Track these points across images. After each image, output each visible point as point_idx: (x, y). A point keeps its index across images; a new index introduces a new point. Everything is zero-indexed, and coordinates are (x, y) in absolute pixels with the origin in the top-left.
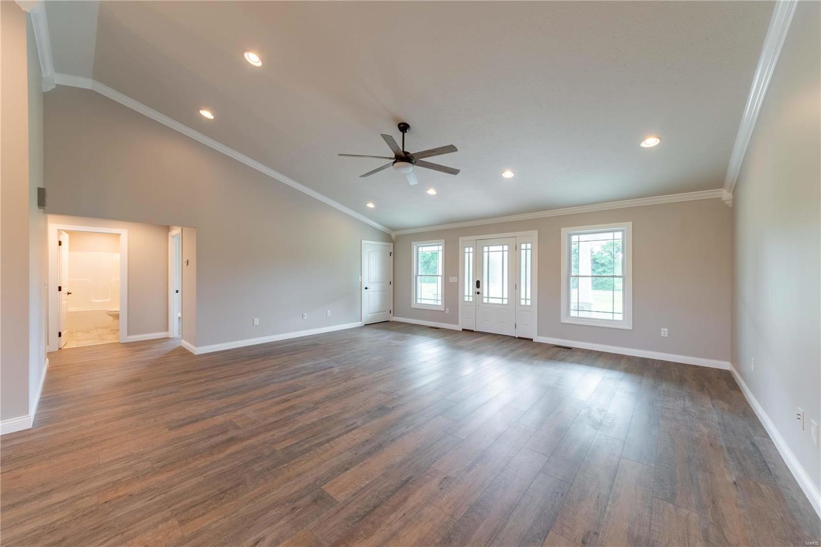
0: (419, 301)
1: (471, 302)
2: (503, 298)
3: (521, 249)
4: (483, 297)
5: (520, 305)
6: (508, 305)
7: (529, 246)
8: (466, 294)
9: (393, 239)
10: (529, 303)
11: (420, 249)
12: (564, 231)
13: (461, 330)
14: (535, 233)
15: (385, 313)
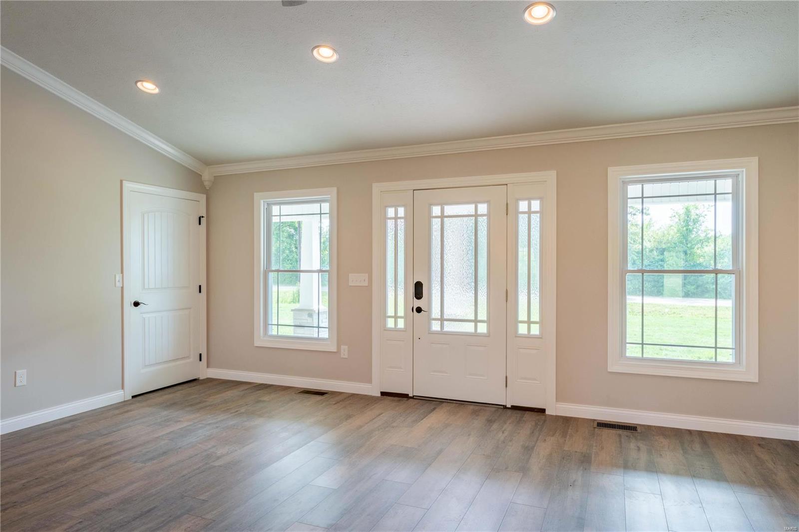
0: (273, 331)
1: (400, 330)
2: (476, 321)
3: (517, 212)
4: (430, 319)
5: (517, 336)
6: (487, 335)
7: (536, 205)
8: (391, 311)
9: (206, 183)
10: (535, 330)
11: (275, 210)
12: (615, 174)
13: (379, 395)
14: (551, 176)
15: (188, 361)
